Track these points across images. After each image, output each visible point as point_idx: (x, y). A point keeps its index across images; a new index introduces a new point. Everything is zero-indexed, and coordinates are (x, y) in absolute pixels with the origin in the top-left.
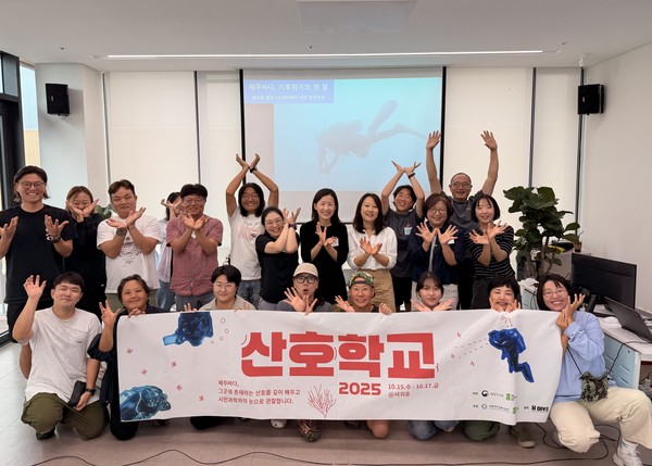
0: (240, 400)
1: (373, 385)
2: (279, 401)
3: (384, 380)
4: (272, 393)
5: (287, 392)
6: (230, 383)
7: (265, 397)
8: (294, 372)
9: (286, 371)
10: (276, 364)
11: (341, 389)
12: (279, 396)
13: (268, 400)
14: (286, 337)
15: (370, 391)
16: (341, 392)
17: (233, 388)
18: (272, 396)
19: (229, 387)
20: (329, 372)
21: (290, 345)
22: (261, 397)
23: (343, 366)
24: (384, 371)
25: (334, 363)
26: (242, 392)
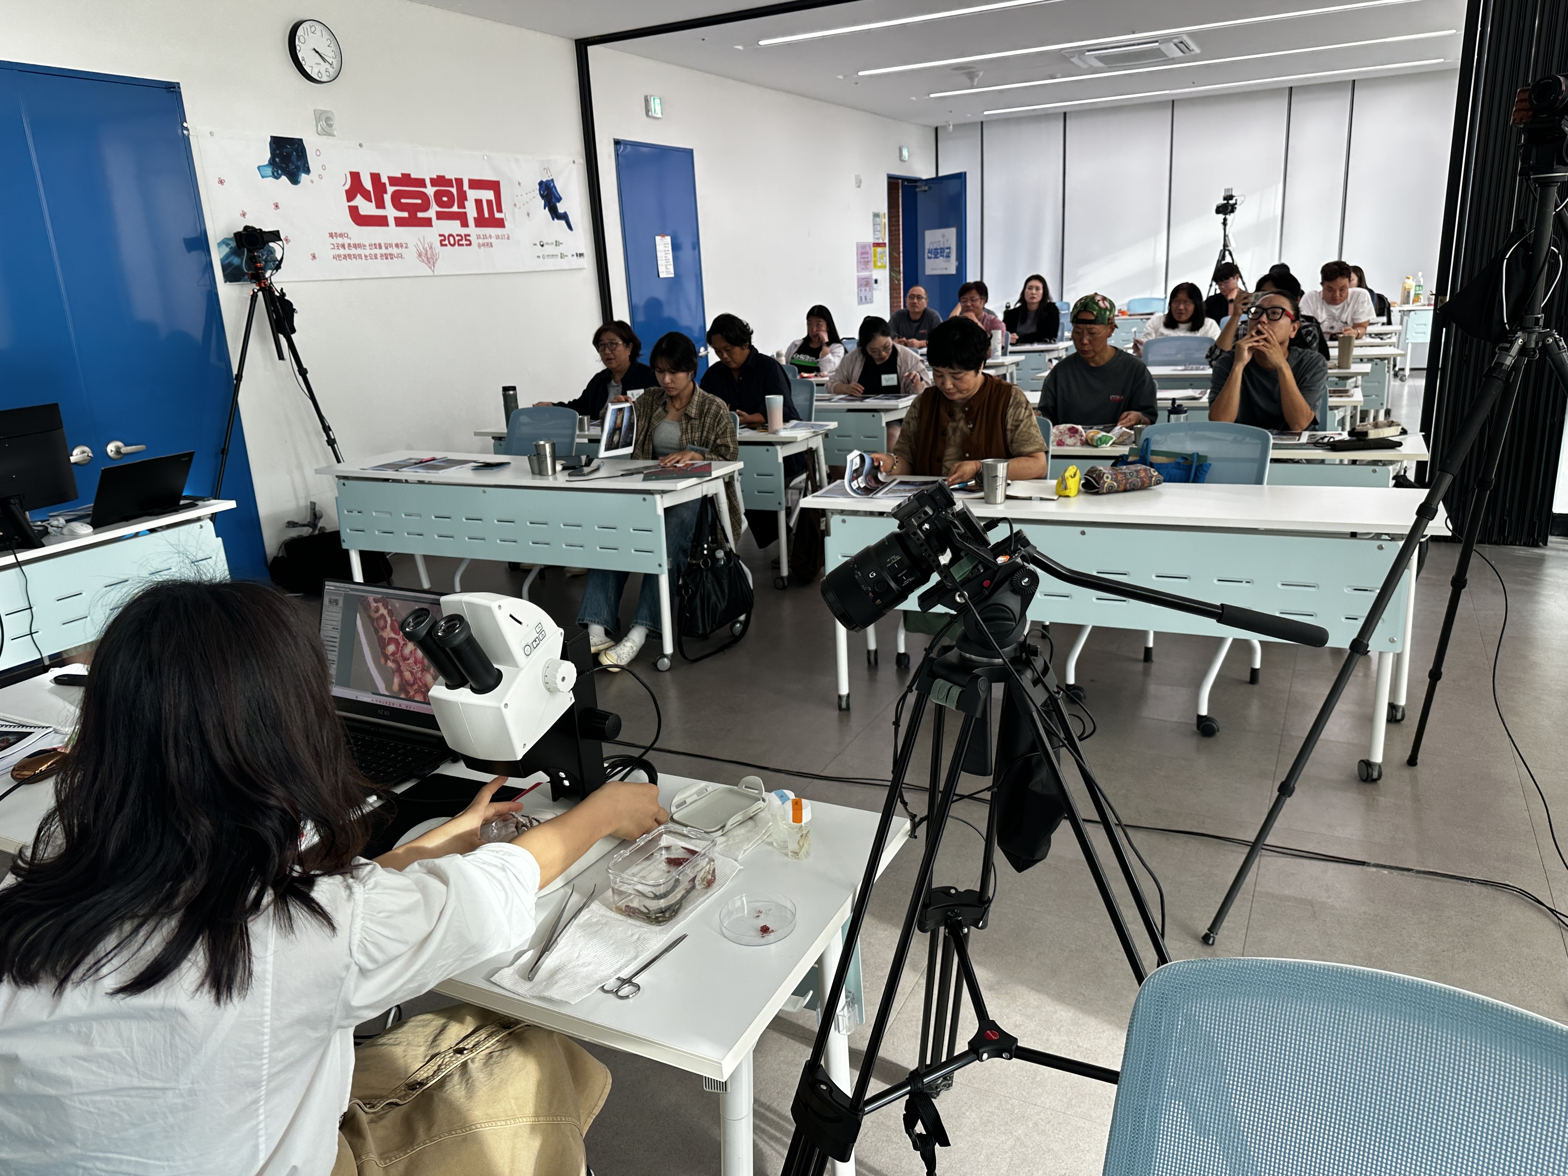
0: (355, 257)
1: (466, 235)
2: (391, 256)
3: (472, 230)
4: (383, 248)
5: (397, 245)
6: (341, 235)
7: (378, 252)
8: (400, 222)
9: (391, 221)
10: (380, 212)
11: (441, 241)
12: (390, 251)
13: (382, 255)
14: (384, 180)
15: (464, 242)
16: (442, 245)
17: (346, 241)
18: (384, 251)
19: (340, 241)
20: (427, 223)
21: (390, 189)
22: (374, 251)
23: (440, 216)
24: (471, 222)
25: (431, 213)
26: (355, 246)
